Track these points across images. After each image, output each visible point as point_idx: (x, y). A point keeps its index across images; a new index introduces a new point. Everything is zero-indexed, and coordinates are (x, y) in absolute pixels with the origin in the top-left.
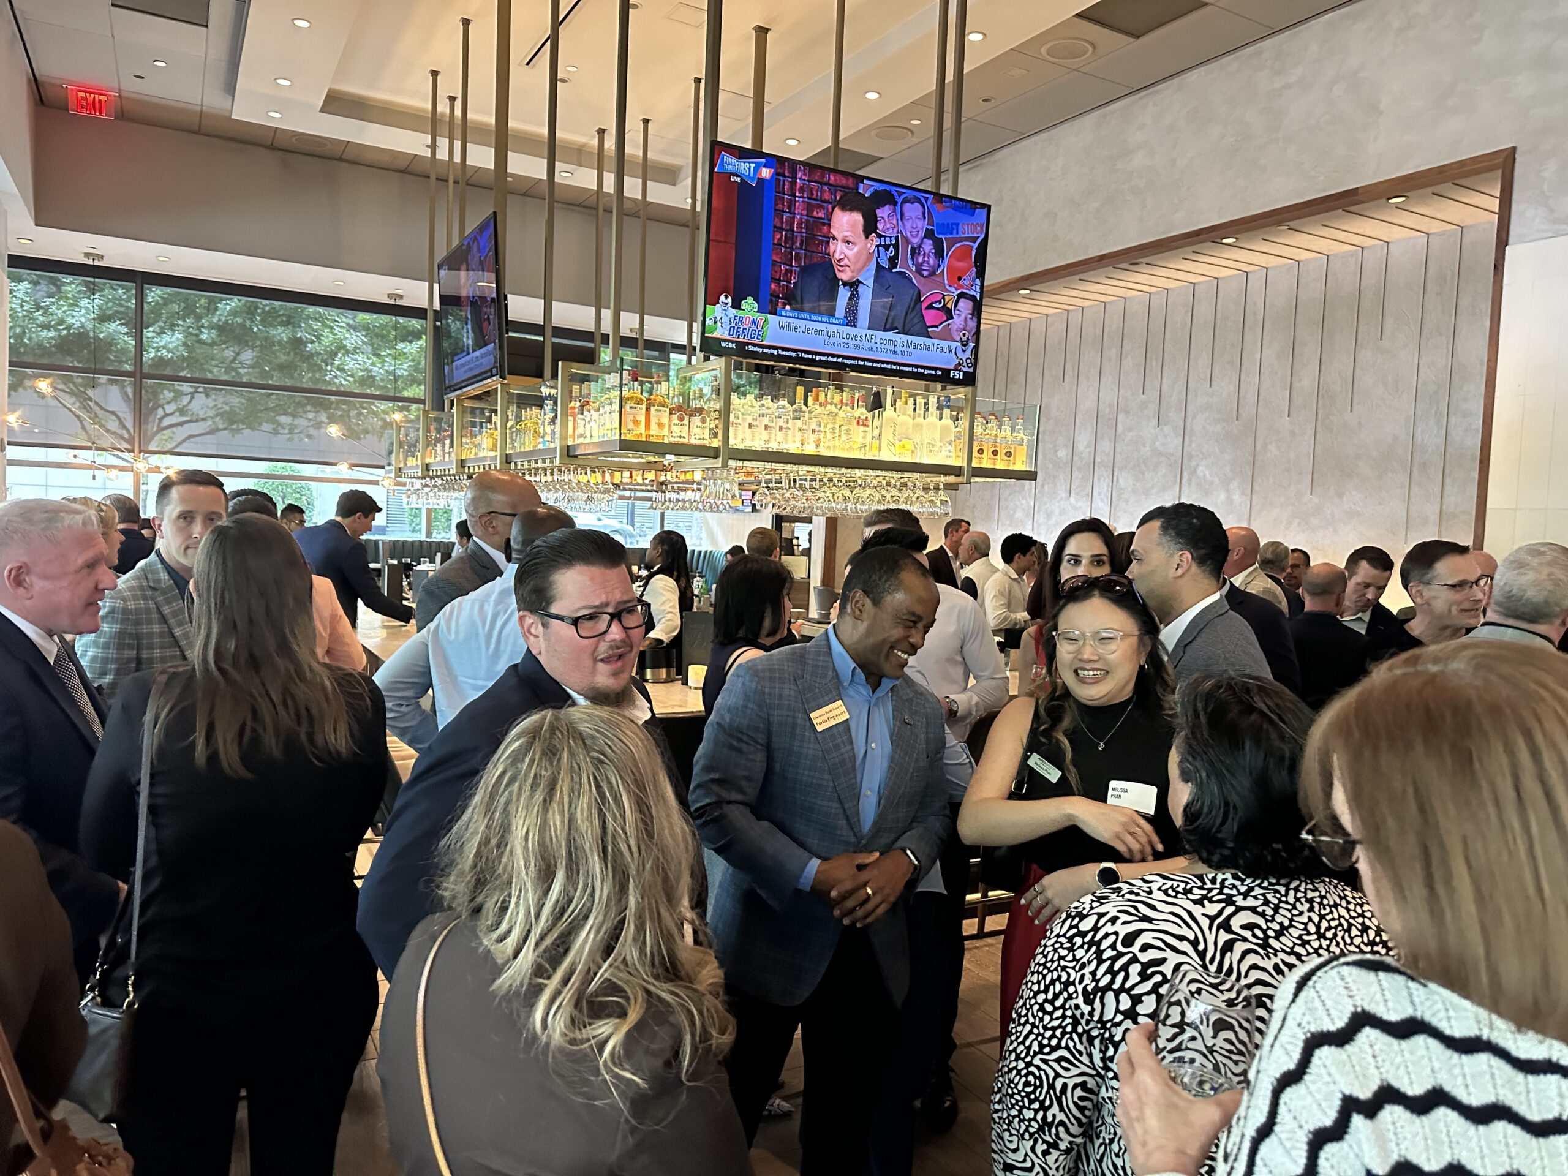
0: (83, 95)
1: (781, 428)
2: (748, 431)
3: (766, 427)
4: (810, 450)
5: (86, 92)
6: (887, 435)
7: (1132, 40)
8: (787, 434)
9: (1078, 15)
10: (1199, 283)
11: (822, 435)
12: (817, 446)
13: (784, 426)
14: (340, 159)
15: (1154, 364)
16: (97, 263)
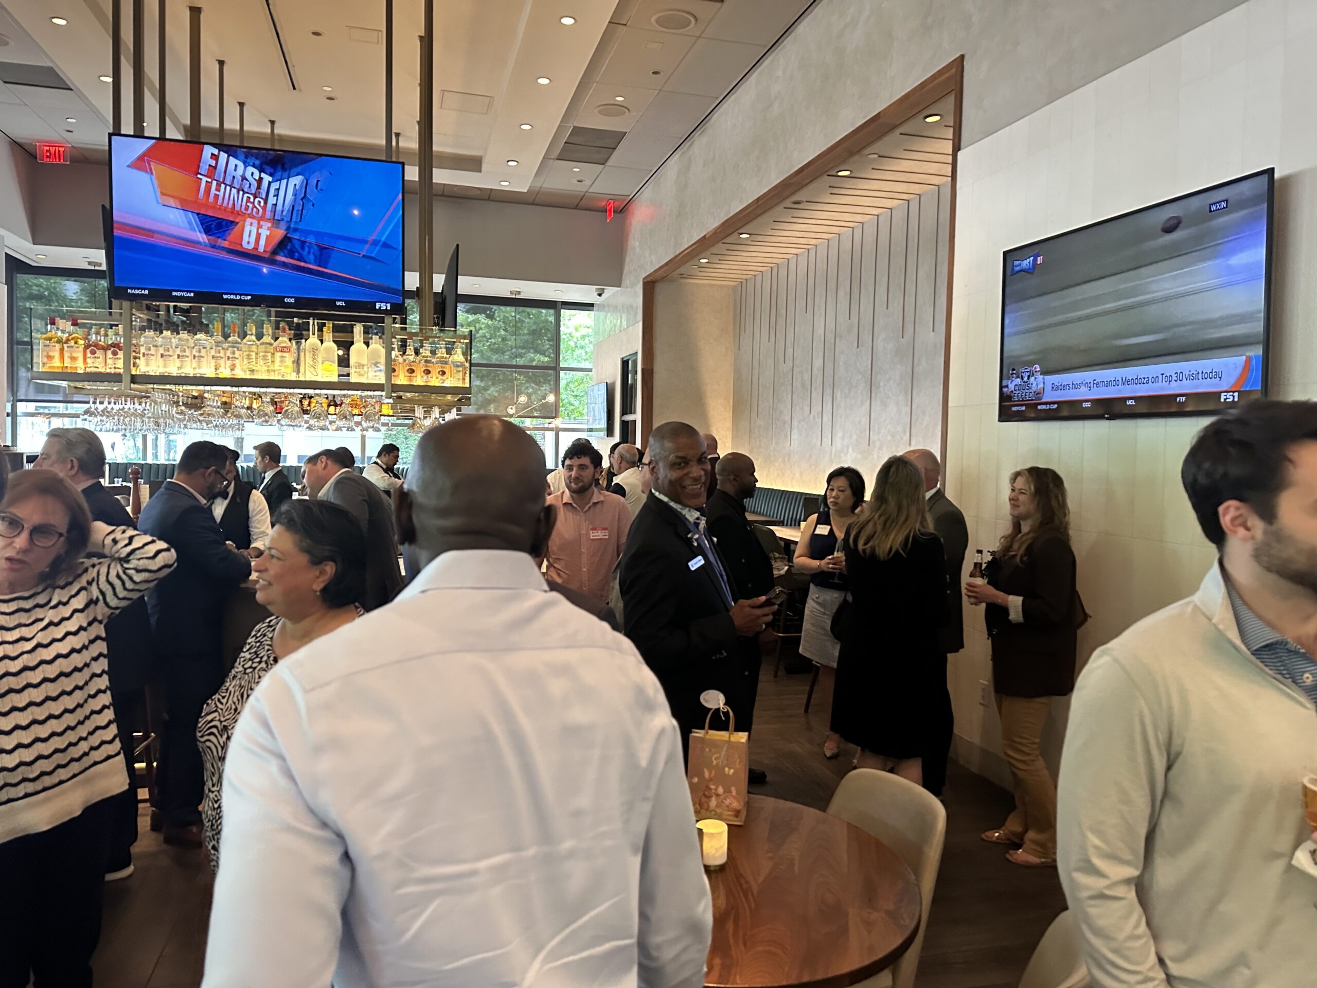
0: (46, 148)
1: (195, 357)
2: (161, 360)
3: (179, 356)
4: (225, 373)
5: (49, 146)
6: (306, 359)
7: (719, 5)
8: (199, 362)
11: (237, 362)
12: (232, 370)
13: (197, 354)
15: (855, 291)
16: (97, 268)
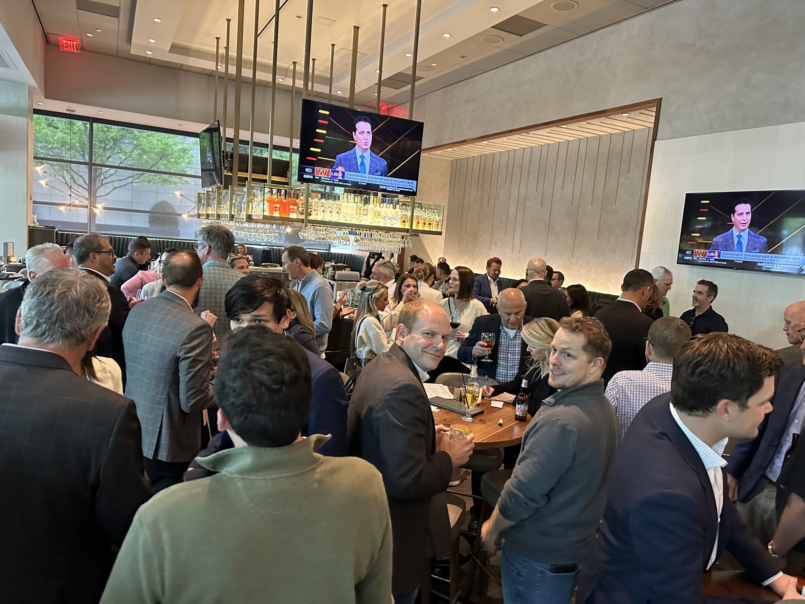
0: (65, 41)
5: (67, 40)
7: (519, 37)
8: (332, 214)
9: (492, 27)
10: (561, 142)
14: (180, 69)
15: (541, 177)
16: (72, 113)
